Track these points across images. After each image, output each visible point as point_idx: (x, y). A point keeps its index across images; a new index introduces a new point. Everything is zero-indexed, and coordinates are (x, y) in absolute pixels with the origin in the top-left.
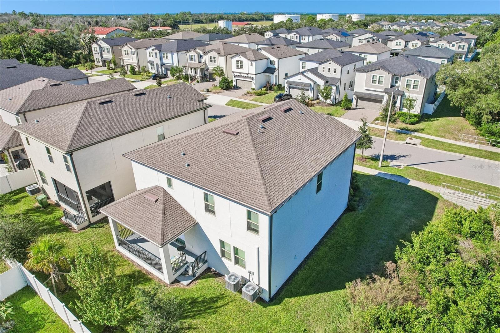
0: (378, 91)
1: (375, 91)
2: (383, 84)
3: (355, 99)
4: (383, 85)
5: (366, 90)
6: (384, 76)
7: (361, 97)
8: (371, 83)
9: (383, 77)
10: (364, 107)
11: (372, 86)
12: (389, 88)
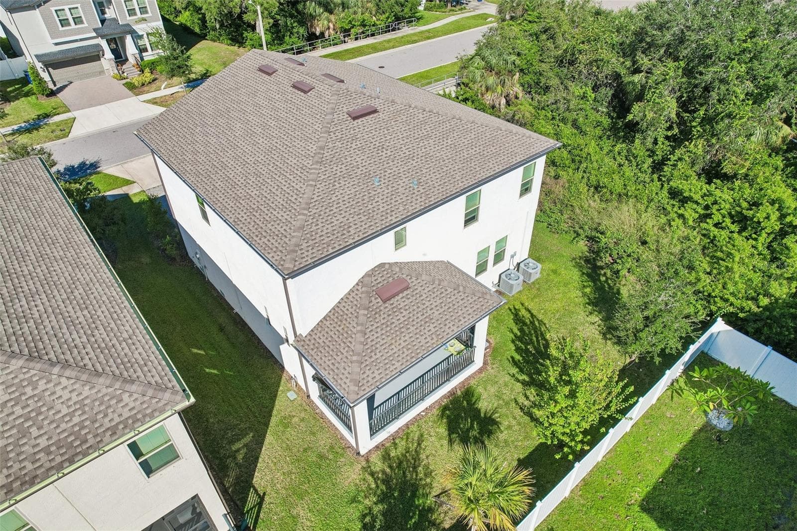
0: (81, 40)
1: (76, 41)
2: (85, 21)
3: (44, 71)
4: (86, 25)
5: (56, 44)
6: (78, 5)
7: (53, 63)
8: (61, 29)
9: (77, 8)
10: (70, 80)
11: (65, 34)
12: (101, 26)
